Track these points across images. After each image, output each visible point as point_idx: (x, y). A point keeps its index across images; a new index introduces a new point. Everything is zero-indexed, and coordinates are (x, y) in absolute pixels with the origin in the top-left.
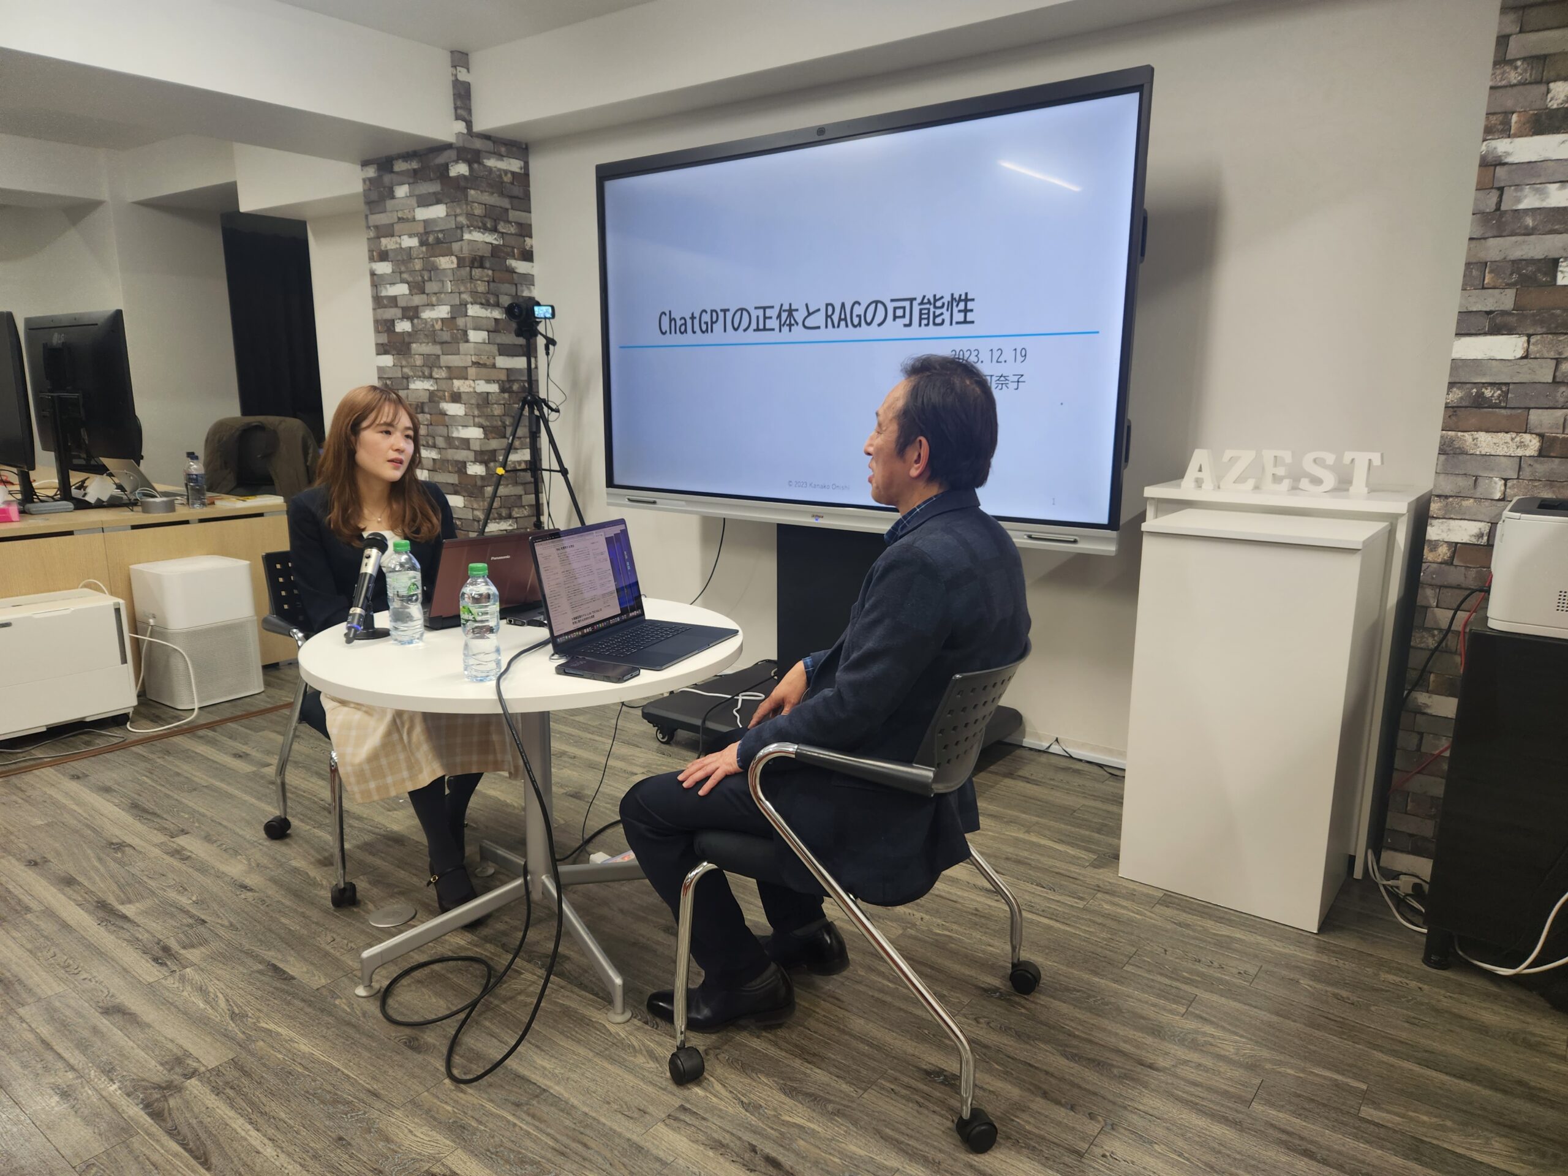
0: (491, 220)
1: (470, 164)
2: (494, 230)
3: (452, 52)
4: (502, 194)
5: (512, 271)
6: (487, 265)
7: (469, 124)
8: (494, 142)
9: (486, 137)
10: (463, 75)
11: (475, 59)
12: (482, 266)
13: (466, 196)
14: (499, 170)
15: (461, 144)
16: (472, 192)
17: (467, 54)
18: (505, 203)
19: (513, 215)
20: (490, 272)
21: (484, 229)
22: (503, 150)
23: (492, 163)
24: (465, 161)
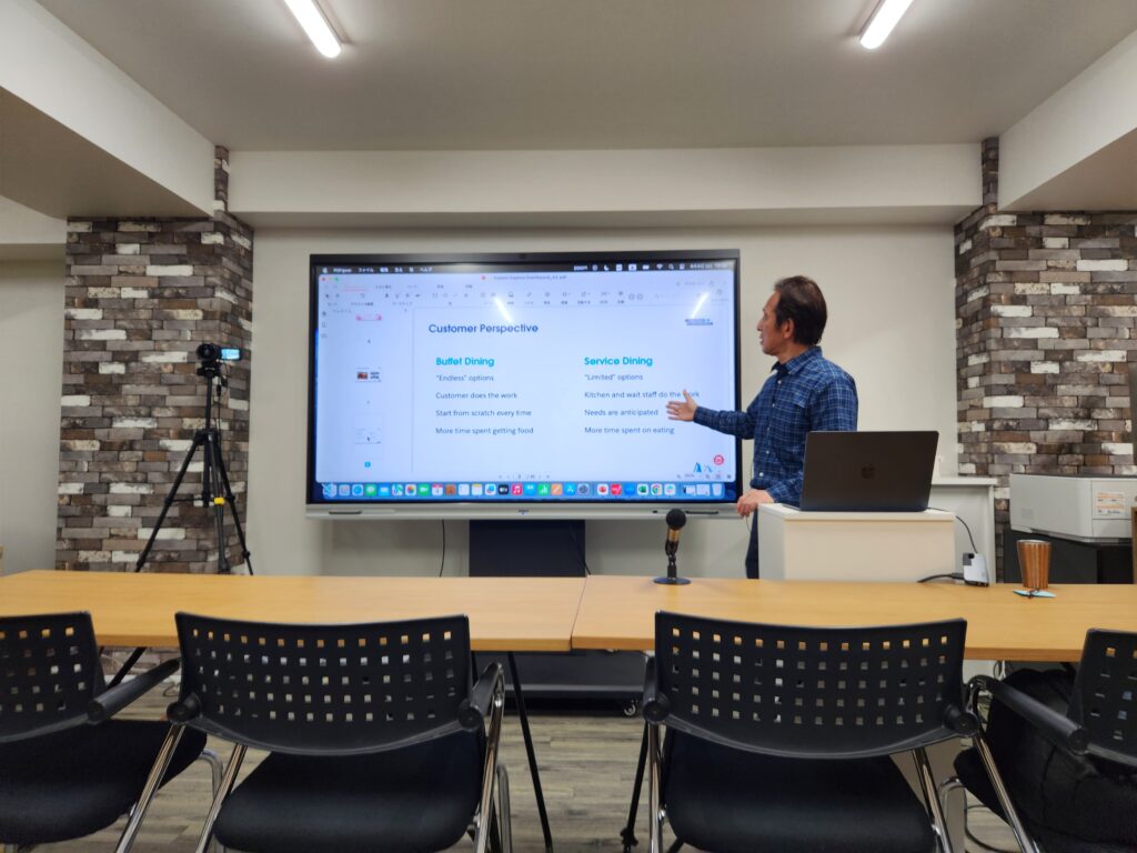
0: (233, 284)
1: (224, 235)
2: (234, 292)
3: (217, 147)
4: (239, 265)
5: (241, 326)
6: (229, 320)
7: (226, 205)
8: (239, 223)
9: (233, 216)
10: (225, 168)
11: (232, 156)
12: (226, 321)
13: (221, 261)
14: (239, 245)
15: (220, 218)
16: (224, 259)
17: (227, 151)
18: (240, 271)
19: (245, 282)
21: (229, 290)
22: (241, 229)
23: (235, 238)
24: (221, 232)
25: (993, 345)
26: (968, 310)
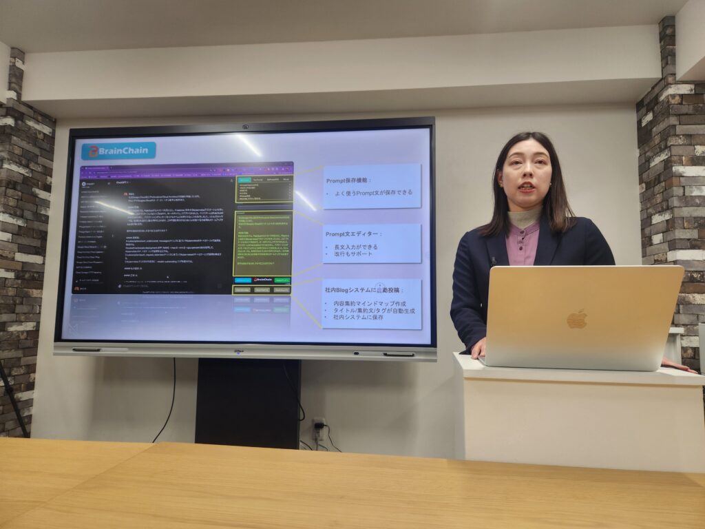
0: (25, 159)
1: (16, 119)
2: (27, 166)
3: (13, 48)
4: (35, 145)
5: (36, 196)
6: (19, 188)
7: (19, 95)
8: (35, 112)
9: (28, 105)
10: (19, 64)
11: (27, 56)
12: (14, 188)
13: (11, 139)
14: (36, 129)
15: (11, 105)
16: (15, 138)
17: (24, 53)
18: (37, 151)
19: (41, 160)
20: (20, 194)
21: (20, 164)
22: (40, 118)
23: (31, 123)
24: (13, 116)
25: (675, 202)
26: (651, 175)
